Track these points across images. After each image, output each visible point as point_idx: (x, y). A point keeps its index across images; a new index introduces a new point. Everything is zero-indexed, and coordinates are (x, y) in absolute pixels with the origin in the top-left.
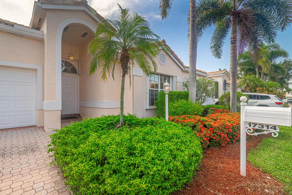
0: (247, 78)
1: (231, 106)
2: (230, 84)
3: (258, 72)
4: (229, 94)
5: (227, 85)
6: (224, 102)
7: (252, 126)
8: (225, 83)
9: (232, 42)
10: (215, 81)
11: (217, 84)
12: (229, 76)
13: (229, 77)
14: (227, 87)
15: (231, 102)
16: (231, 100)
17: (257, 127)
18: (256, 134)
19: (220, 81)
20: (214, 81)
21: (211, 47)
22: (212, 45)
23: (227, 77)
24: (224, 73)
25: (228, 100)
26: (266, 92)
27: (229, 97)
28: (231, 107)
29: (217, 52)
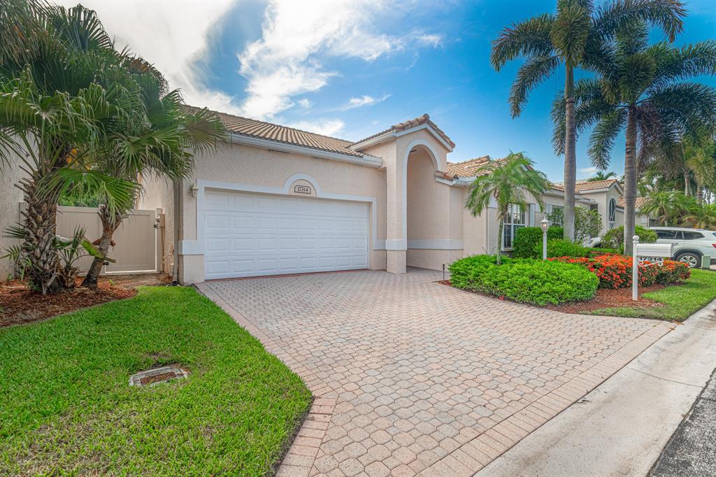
0: (661, 197)
1: (625, 248)
2: (623, 208)
3: (688, 182)
4: (623, 230)
5: (617, 209)
6: (611, 243)
7: (643, 259)
8: (613, 206)
9: (628, 151)
10: (592, 202)
11: (594, 207)
12: (621, 190)
13: (620, 193)
14: (616, 214)
15: (625, 243)
16: (625, 240)
17: (647, 260)
18: (646, 265)
19: (602, 202)
20: (588, 201)
21: (590, 151)
22: (592, 147)
23: (617, 193)
24: (610, 186)
25: (619, 241)
26: (703, 225)
27: (623, 235)
28: (625, 250)
29: (600, 160)
